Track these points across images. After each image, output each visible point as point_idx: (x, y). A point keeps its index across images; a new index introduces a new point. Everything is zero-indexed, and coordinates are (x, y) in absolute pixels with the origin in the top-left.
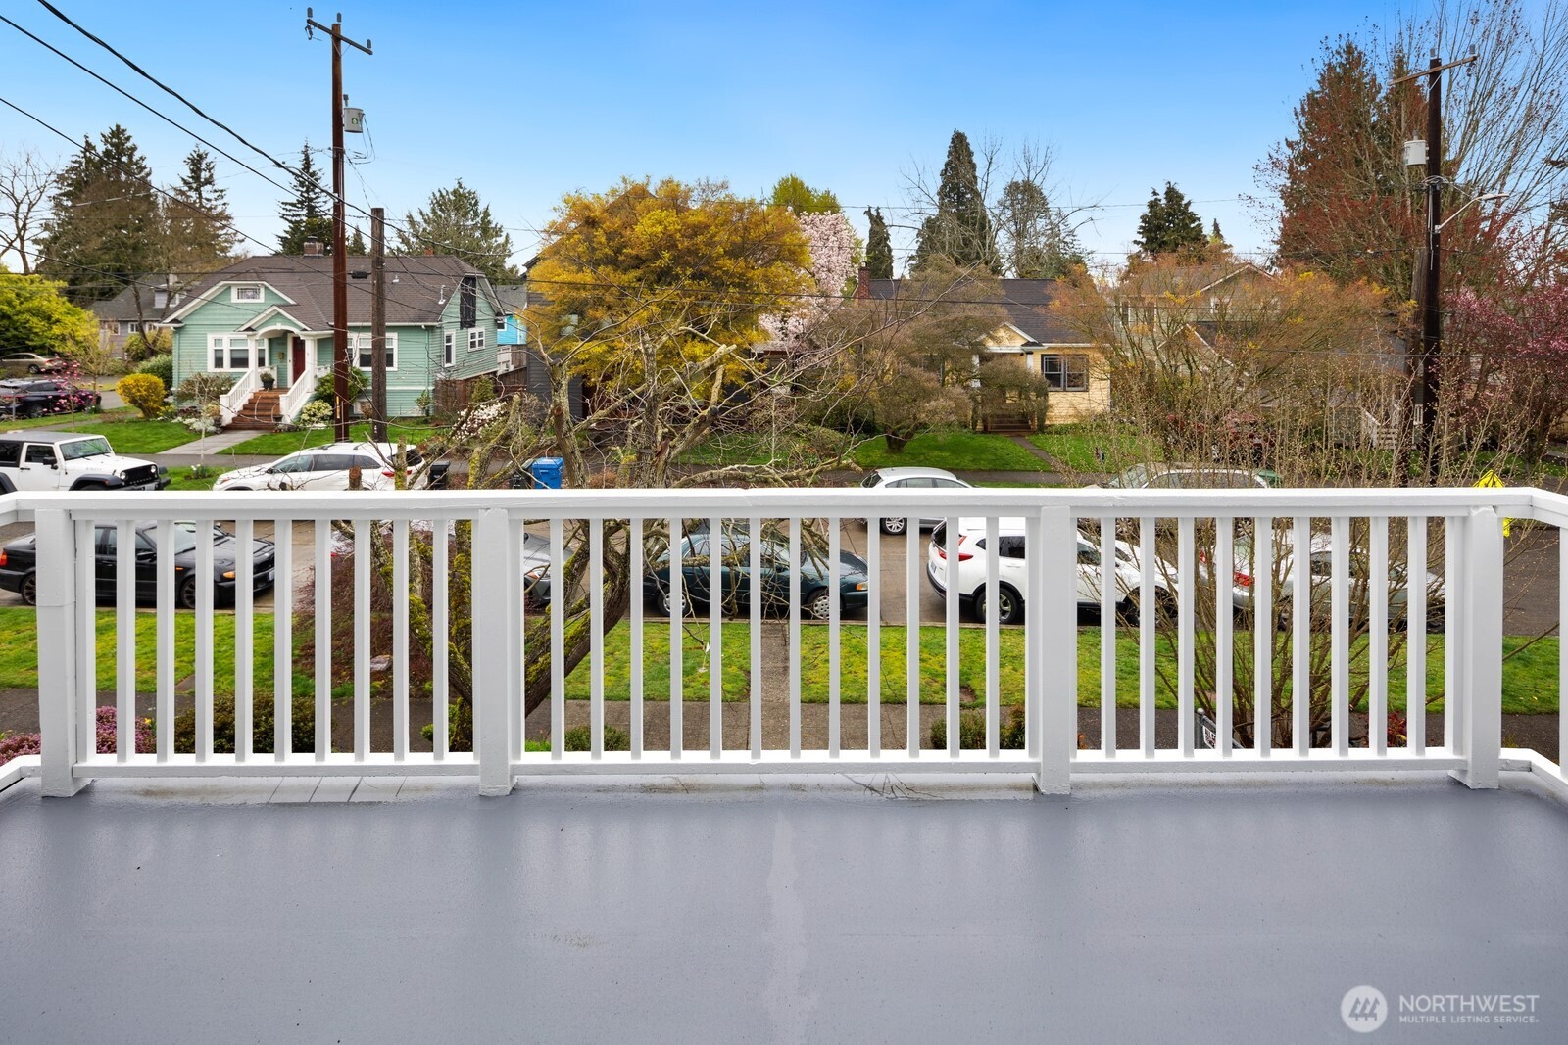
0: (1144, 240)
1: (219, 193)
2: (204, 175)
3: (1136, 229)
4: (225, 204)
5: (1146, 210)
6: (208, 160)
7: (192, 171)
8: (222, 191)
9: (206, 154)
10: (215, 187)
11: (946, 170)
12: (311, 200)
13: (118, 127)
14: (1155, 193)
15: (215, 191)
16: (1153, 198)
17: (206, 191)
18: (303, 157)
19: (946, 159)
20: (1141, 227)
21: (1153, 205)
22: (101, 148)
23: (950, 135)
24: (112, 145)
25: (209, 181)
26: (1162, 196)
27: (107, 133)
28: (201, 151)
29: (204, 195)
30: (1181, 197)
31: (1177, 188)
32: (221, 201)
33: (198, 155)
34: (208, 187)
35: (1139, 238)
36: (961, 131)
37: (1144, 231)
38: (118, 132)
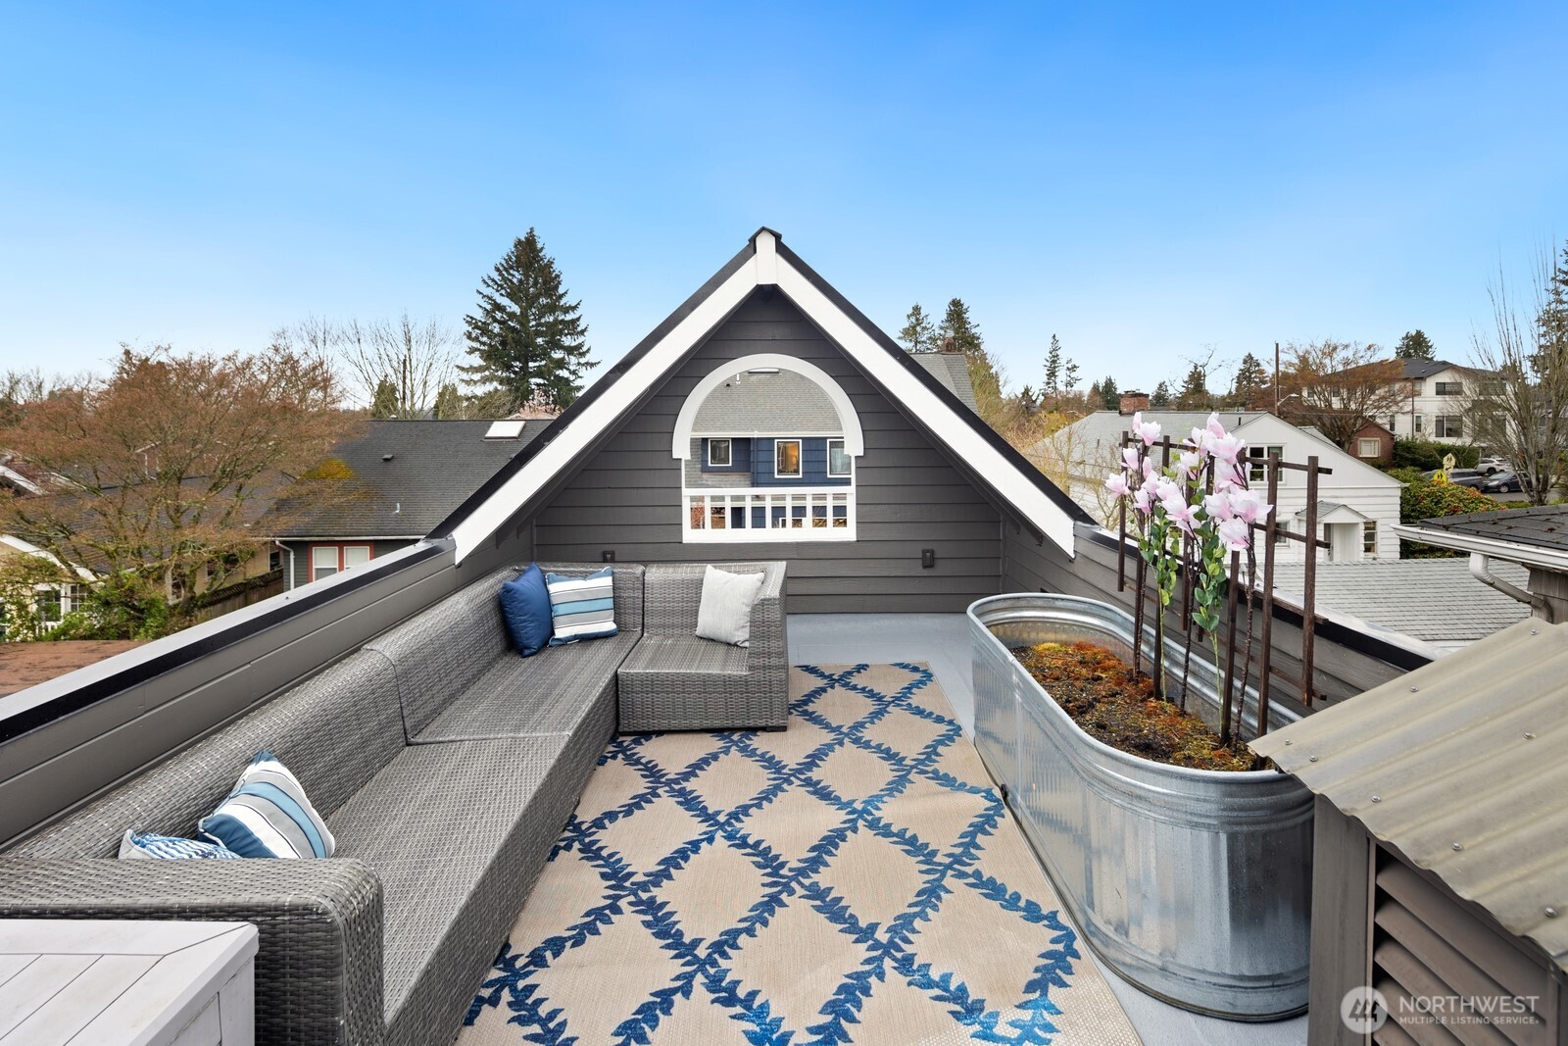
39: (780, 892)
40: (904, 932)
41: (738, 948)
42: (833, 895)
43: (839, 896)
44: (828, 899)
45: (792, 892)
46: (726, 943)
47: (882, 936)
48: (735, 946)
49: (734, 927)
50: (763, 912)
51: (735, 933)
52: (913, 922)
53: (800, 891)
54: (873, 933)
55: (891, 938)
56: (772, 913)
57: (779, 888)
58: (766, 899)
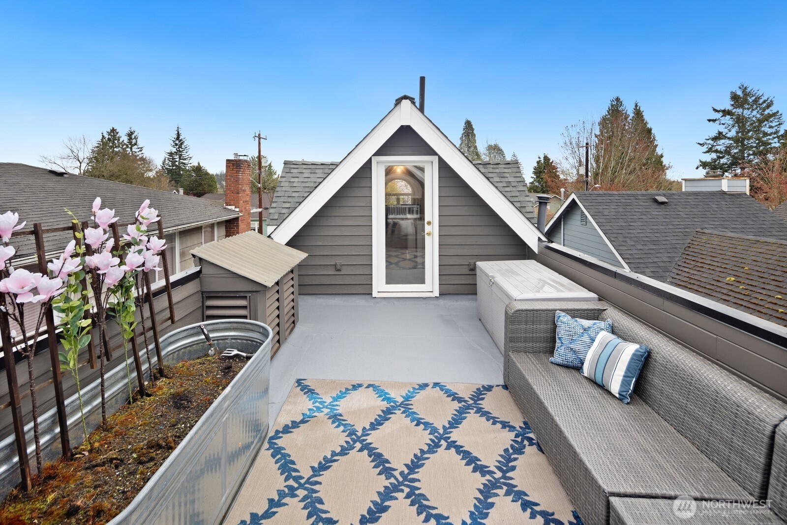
0: (535, 177)
1: (140, 149)
2: (134, 141)
3: (532, 172)
4: (142, 154)
5: (536, 165)
6: (135, 134)
7: (129, 139)
8: (141, 148)
9: (134, 132)
10: (139, 147)
11: (462, 137)
12: (180, 151)
13: (113, 128)
14: (539, 158)
15: (138, 148)
16: (538, 160)
17: (135, 149)
18: (177, 132)
19: (463, 132)
20: (534, 172)
21: (538, 162)
22: (107, 137)
23: (464, 121)
24: (111, 136)
25: (136, 144)
26: (542, 159)
27: (109, 131)
28: (132, 131)
29: (133, 150)
30: (549, 160)
31: (548, 155)
32: (141, 153)
33: (131, 132)
34: (136, 147)
35: (533, 176)
36: (469, 120)
37: (535, 173)
38: (113, 130)
39: (409, 474)
40: (347, 446)
41: (427, 444)
42: (378, 470)
43: (375, 469)
44: (381, 467)
45: (402, 473)
46: (433, 447)
47: (358, 445)
48: (429, 445)
49: (431, 455)
50: (417, 462)
51: (429, 452)
52: (341, 451)
53: (396, 473)
54: (362, 447)
55: (354, 444)
56: (412, 461)
57: (409, 477)
58: (416, 470)
